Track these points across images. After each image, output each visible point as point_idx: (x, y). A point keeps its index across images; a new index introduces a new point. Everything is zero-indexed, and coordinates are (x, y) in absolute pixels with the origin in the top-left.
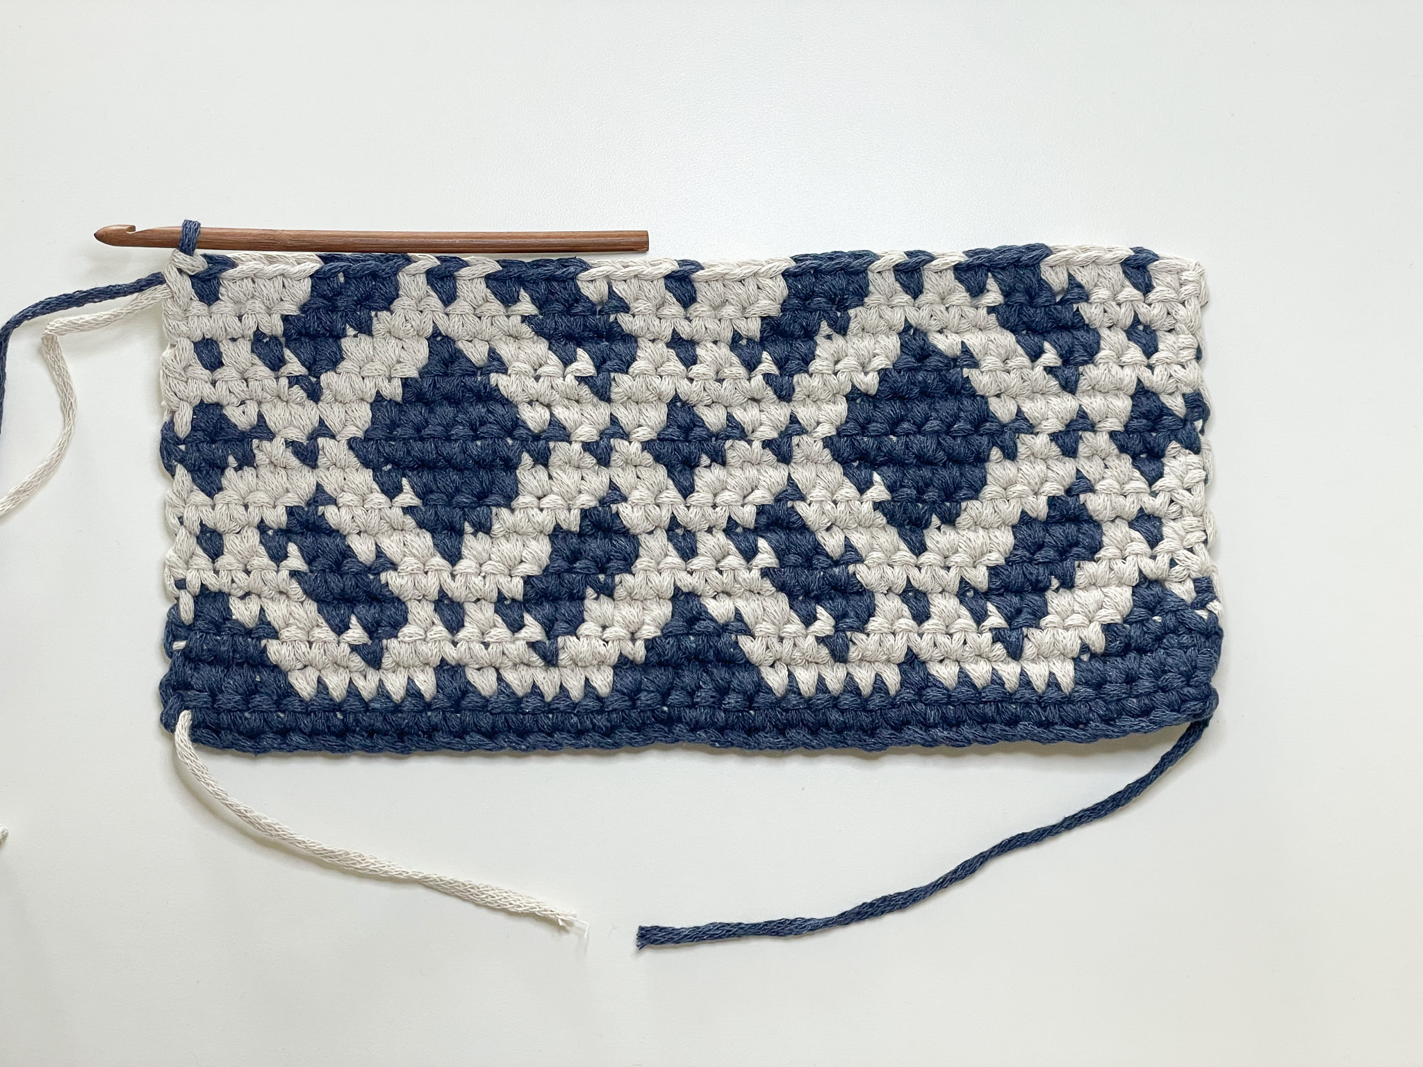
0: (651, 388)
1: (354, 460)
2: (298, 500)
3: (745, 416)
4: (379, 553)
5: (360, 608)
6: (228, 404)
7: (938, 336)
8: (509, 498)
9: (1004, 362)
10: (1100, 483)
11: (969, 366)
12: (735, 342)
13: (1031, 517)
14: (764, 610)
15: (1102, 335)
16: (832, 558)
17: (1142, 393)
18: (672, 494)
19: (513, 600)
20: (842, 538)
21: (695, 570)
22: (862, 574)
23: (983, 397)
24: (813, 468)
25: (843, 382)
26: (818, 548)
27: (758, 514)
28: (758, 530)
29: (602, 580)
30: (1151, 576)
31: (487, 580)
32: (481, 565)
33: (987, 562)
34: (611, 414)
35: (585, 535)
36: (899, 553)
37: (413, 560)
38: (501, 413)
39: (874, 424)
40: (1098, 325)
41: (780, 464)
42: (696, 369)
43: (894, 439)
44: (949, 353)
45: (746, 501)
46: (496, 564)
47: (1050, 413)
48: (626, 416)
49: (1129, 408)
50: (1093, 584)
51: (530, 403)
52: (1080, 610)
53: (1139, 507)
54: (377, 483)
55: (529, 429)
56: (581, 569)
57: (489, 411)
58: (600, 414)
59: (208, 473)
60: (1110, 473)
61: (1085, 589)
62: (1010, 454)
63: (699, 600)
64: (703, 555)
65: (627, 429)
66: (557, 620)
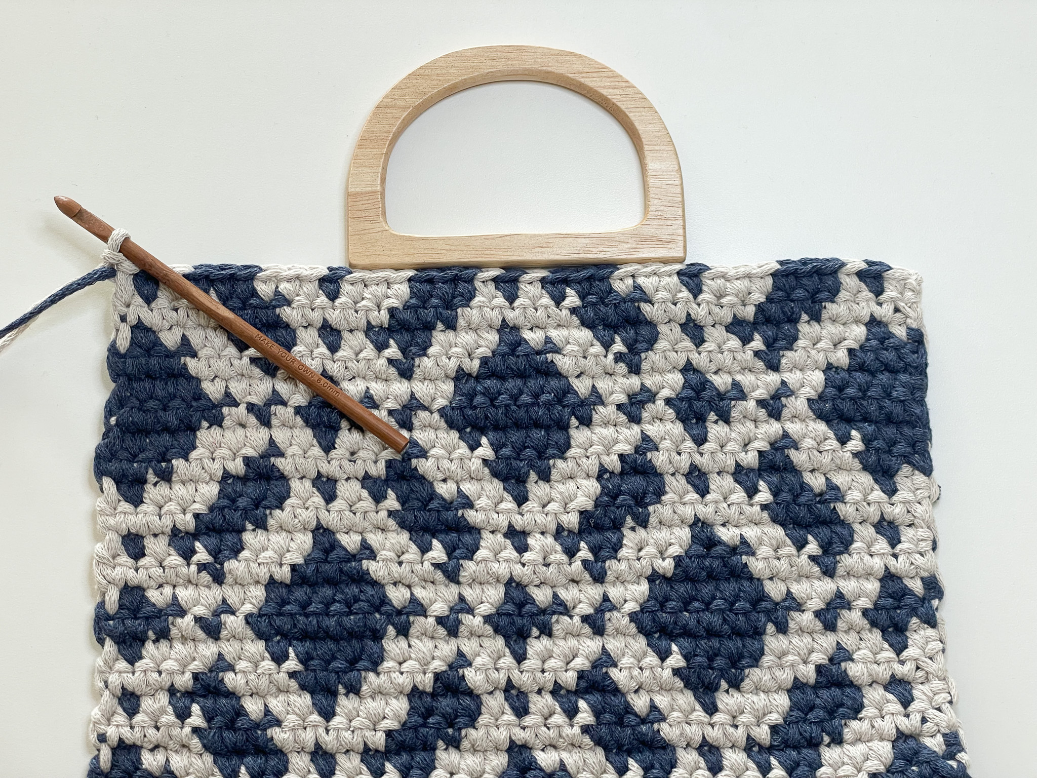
0: (490, 572)
1: (249, 633)
2: (202, 667)
3: (568, 595)
4: (267, 712)
5: (249, 759)
6: (148, 588)
7: (722, 529)
8: (375, 664)
9: (776, 551)
10: (857, 653)
11: (747, 554)
12: (559, 532)
13: (802, 683)
14: (585, 761)
15: (855, 529)
16: (640, 717)
17: (889, 578)
18: (508, 660)
19: (377, 751)
20: (648, 700)
21: (528, 727)
22: (665, 731)
23: (758, 579)
24: (622, 638)
25: (644, 566)
26: (628, 709)
27: (579, 678)
28: (579, 692)
29: (450, 733)
30: (907, 732)
31: (356, 733)
32: (350, 721)
33: (768, 721)
34: (460, 593)
35: (438, 695)
36: (695, 713)
37: (295, 717)
38: (370, 593)
39: (670, 603)
40: (851, 521)
41: (596, 636)
42: (527, 556)
43: (687, 614)
44: (731, 543)
45: (568, 667)
46: (363, 720)
47: (813, 593)
48: (470, 594)
49: (878, 590)
50: (858, 740)
51: (395, 584)
52: (849, 762)
53: (890, 673)
54: (268, 652)
55: (394, 607)
56: (433, 724)
57: (361, 591)
58: (451, 593)
59: (131, 644)
60: (864, 645)
61: (853, 743)
62: (782, 628)
63: (530, 753)
64: (534, 714)
65: (472, 605)
66: (412, 767)
